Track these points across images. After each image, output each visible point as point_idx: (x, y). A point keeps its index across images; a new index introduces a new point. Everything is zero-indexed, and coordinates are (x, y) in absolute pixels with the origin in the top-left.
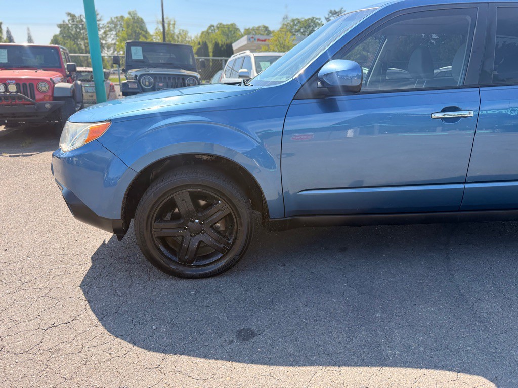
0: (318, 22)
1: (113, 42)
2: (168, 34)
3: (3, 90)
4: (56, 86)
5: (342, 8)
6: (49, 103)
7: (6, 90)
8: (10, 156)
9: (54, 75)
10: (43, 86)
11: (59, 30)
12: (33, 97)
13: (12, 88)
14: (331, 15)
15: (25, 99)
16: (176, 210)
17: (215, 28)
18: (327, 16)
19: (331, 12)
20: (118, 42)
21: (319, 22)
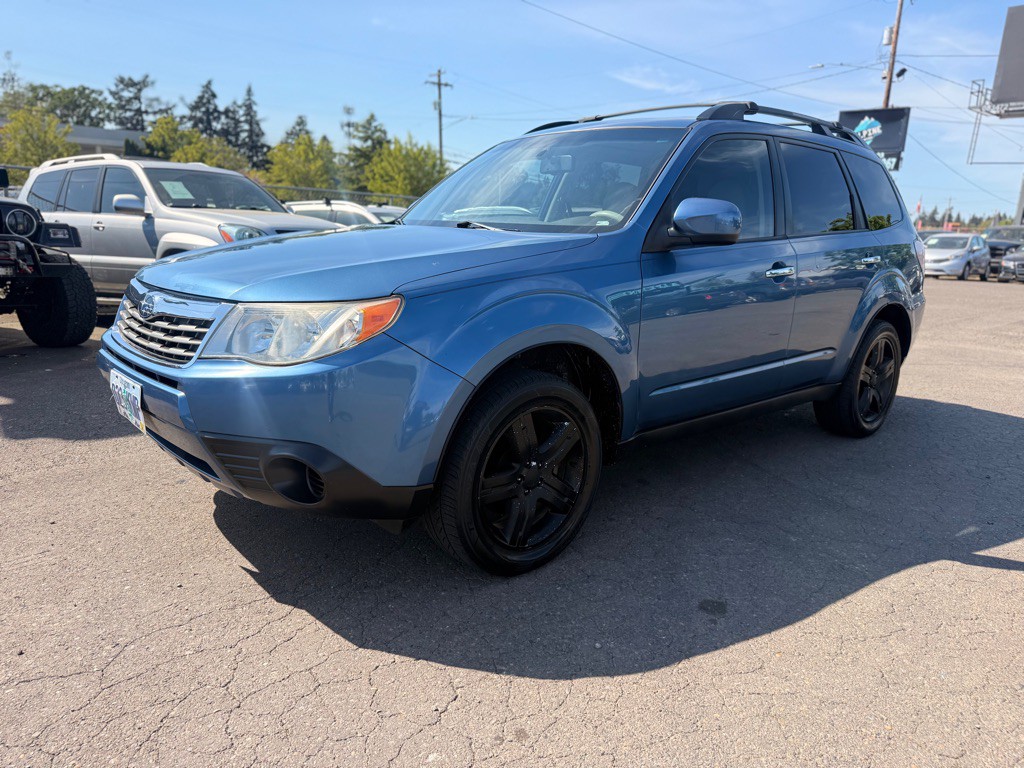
0: (96, 100)
5: (147, 76)
14: (121, 86)
18: (113, 89)
19: (122, 80)
21: (100, 98)
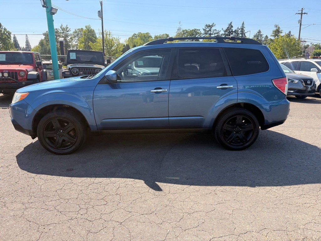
0: (198, 32)
1: (76, 44)
2: (105, 40)
3: (1, 76)
4: (29, 73)
5: (214, 23)
6: (24, 82)
7: (3, 75)
8: (2, 109)
9: (28, 68)
10: (22, 73)
11: (44, 36)
12: (17, 79)
13: (6, 75)
14: (206, 27)
15: (13, 80)
16: (54, 128)
17: (137, 36)
18: (204, 28)
19: (207, 26)
20: (79, 43)
